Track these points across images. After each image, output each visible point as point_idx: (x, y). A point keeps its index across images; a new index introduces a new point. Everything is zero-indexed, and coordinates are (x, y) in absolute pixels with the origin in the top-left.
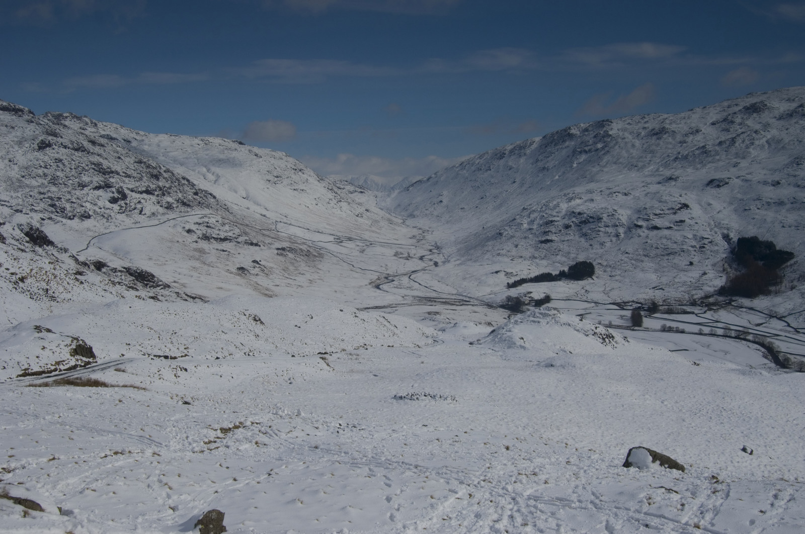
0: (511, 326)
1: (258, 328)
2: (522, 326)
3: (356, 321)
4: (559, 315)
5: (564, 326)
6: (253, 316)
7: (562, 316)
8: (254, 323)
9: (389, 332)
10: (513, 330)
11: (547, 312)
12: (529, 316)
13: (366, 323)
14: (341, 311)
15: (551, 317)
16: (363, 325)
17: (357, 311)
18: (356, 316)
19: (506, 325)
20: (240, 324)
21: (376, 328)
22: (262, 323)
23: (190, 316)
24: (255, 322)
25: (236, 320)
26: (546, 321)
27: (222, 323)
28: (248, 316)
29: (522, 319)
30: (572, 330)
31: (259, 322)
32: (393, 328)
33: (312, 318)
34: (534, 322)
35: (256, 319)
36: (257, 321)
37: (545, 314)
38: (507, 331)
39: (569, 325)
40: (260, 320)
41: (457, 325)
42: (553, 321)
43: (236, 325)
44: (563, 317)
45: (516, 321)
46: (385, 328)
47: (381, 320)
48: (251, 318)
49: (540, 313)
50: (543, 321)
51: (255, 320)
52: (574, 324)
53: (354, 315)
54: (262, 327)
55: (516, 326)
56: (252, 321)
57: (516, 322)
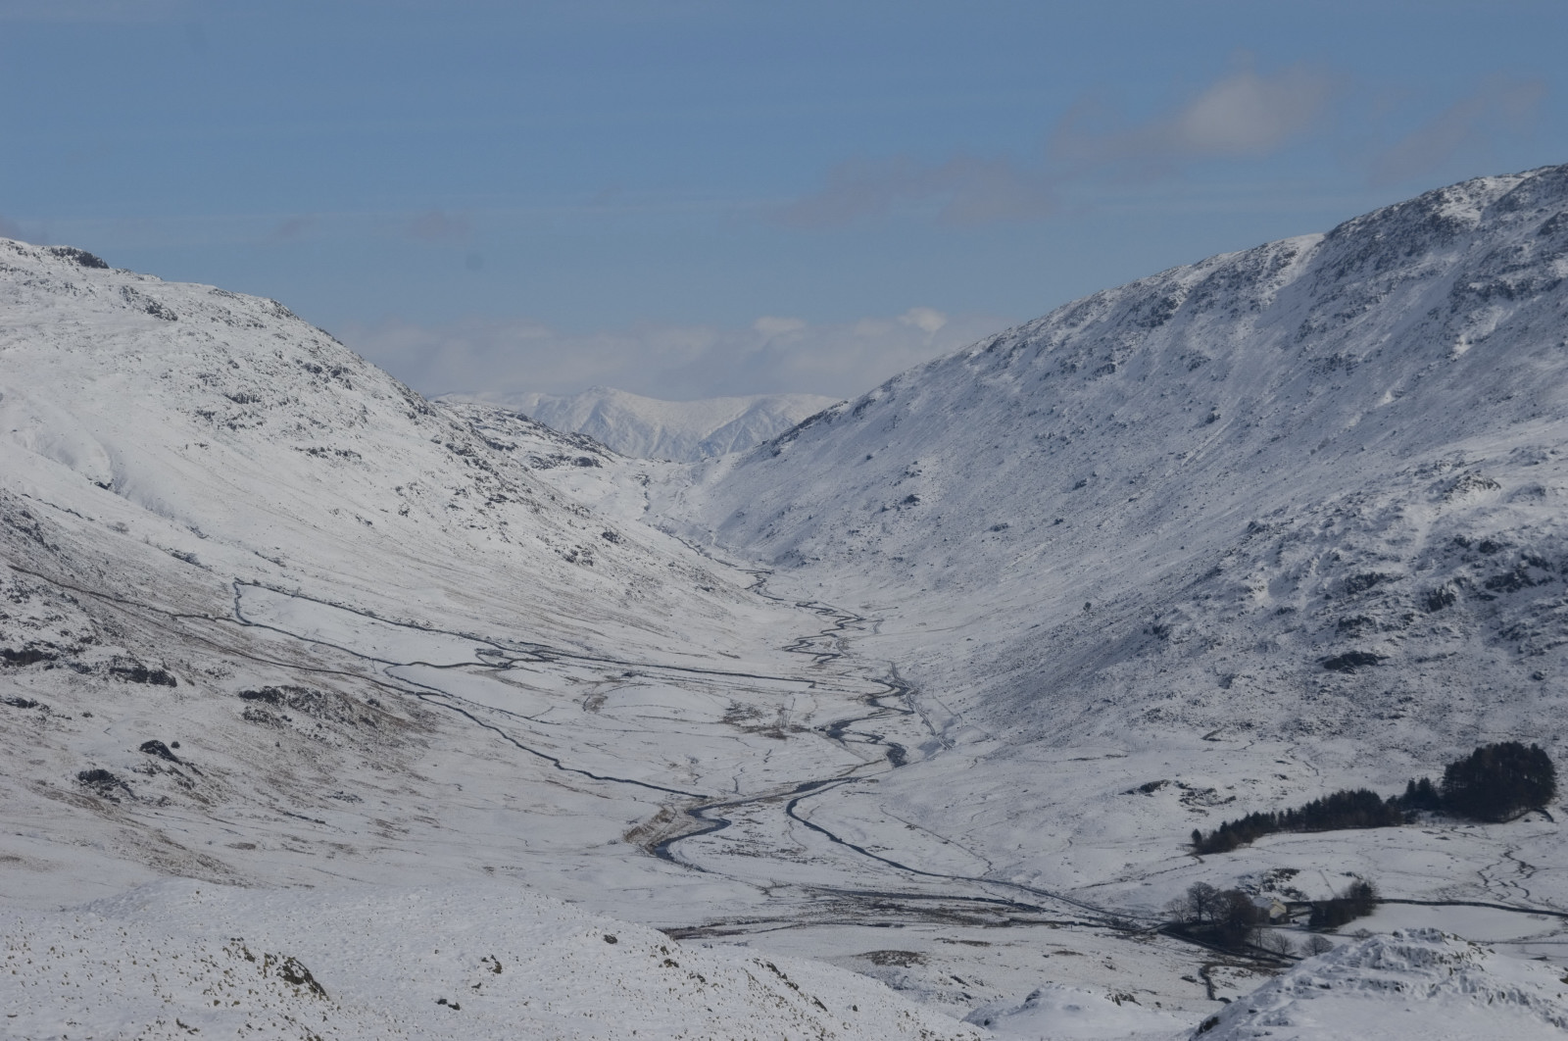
0: (1285, 1001)
1: (308, 1010)
2: (1327, 1002)
3: (673, 982)
4: (1476, 959)
5: (1502, 1004)
6: (282, 962)
7: (1490, 962)
8: (288, 990)
9: (804, 1028)
10: (1293, 1017)
11: (1429, 946)
12: (1355, 963)
13: (708, 989)
14: (611, 940)
15: (1444, 968)
16: (699, 998)
17: (671, 945)
18: (669, 962)
19: (1262, 998)
20: (236, 994)
21: (752, 1009)
22: (316, 988)
23: (38, 963)
24: (293, 987)
25: (217, 976)
26: (1427, 982)
27: (165, 991)
28: (261, 961)
29: (1329, 975)
30: (1536, 1019)
31: (304, 987)
32: (812, 1010)
33: (498, 970)
34: (1377, 985)
35: (295, 976)
36: (298, 981)
37: (1421, 952)
38: (1268, 1022)
39: (1524, 1000)
40: (308, 977)
41: (1041, 1001)
42: (1457, 983)
43: (221, 997)
44: (1499, 969)
45: (1304, 983)
46: (785, 1011)
47: (765, 976)
48: (273, 970)
49: (1401, 952)
50: (1416, 984)
51: (291, 977)
52: (1541, 995)
53: (661, 958)
54: (320, 1005)
55: (1304, 1003)
56: (281, 983)
57: (1303, 987)
